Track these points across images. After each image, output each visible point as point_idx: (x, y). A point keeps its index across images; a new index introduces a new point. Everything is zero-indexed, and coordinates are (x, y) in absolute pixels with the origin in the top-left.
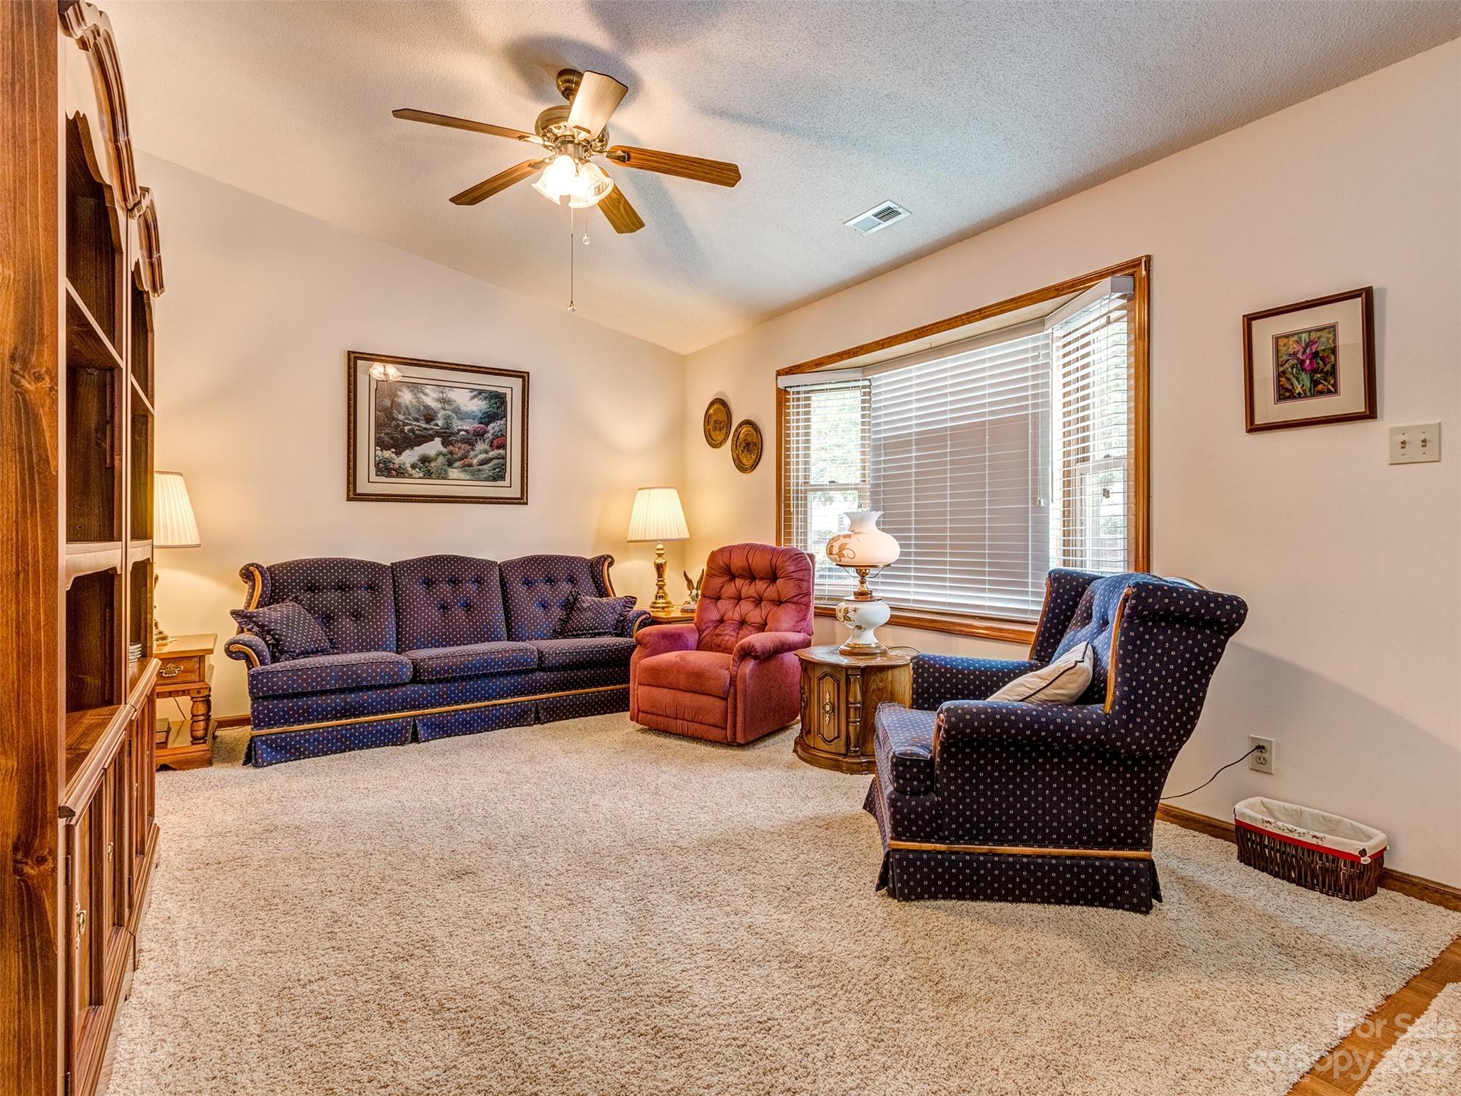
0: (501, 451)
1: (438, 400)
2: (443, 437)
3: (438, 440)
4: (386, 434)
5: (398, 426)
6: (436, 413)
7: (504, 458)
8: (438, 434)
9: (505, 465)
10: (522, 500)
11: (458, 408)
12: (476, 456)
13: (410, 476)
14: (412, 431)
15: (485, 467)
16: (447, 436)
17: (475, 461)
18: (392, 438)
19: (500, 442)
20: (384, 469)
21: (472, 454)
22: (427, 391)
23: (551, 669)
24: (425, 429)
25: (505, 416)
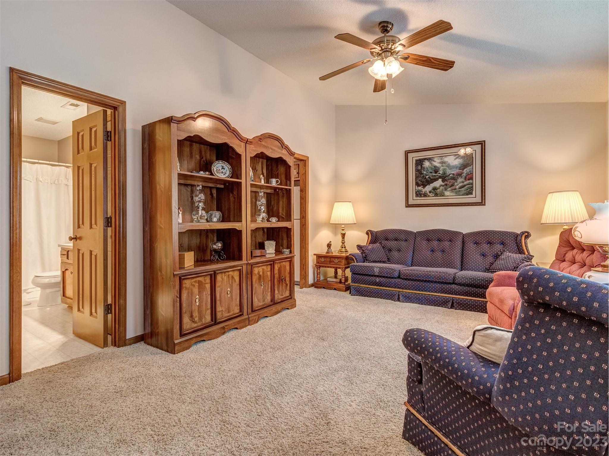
0: (471, 181)
1: (440, 163)
2: (442, 178)
3: (440, 180)
4: (419, 180)
5: (424, 176)
6: (439, 168)
7: (472, 184)
8: (440, 177)
9: (472, 187)
10: (482, 203)
11: (449, 164)
12: (458, 184)
13: (429, 196)
14: (429, 177)
15: (462, 189)
16: (444, 178)
17: (457, 187)
18: (421, 181)
19: (470, 177)
20: (419, 194)
21: (456, 184)
22: (435, 160)
23: (460, 284)
24: (435, 176)
25: (473, 164)
